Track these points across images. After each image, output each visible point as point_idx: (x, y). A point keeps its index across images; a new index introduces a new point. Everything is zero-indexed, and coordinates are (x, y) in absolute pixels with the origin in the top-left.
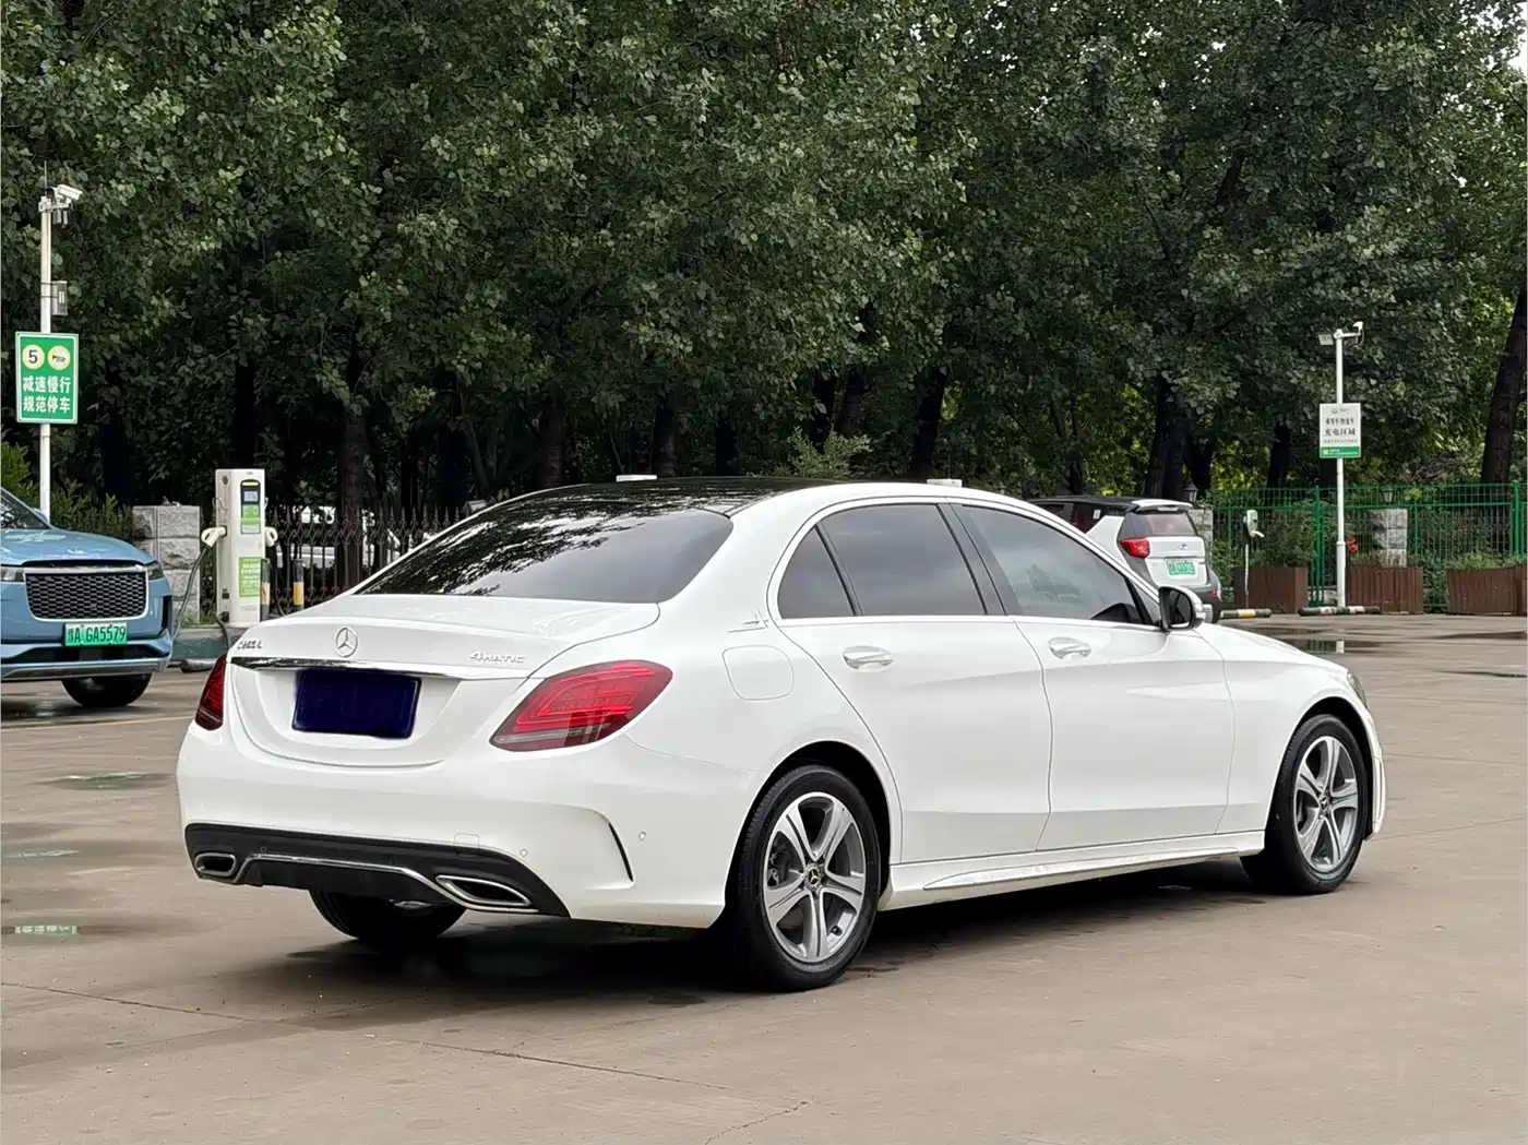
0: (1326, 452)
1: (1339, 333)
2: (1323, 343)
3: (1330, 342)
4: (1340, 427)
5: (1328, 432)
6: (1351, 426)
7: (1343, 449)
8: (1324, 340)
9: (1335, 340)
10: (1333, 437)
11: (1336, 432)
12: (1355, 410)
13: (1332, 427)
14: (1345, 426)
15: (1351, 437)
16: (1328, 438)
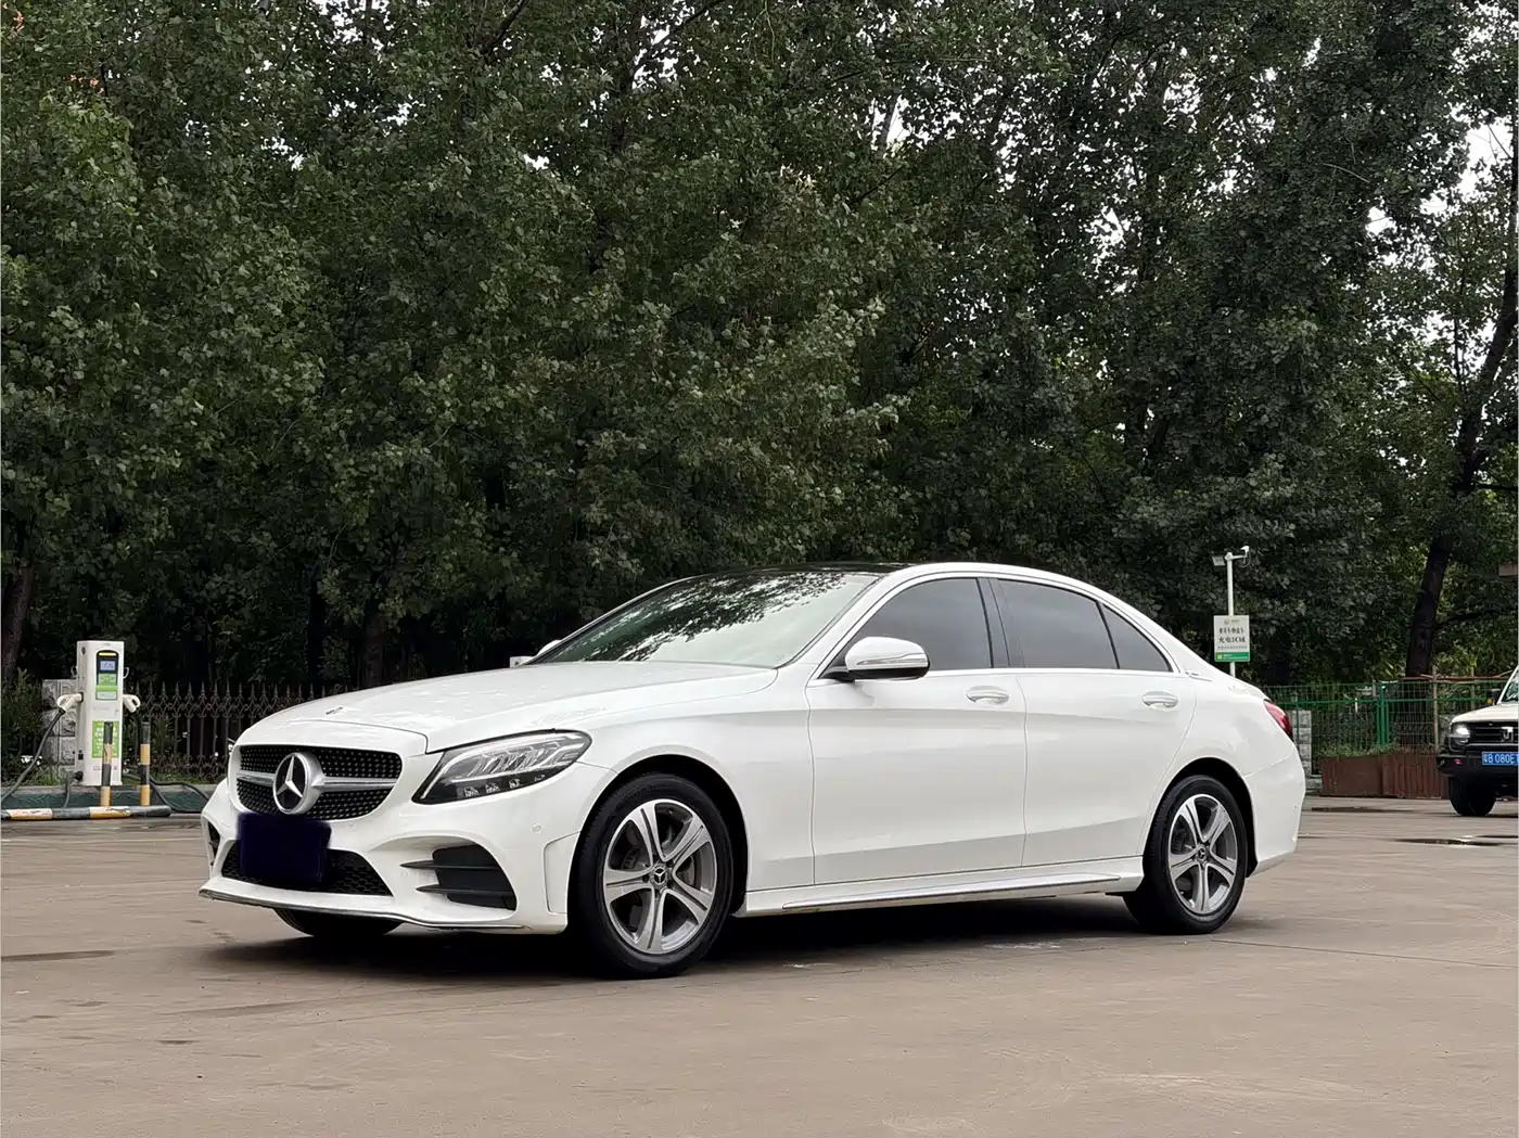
0: (1220, 657)
1: (1230, 556)
2: (1216, 564)
3: (1222, 564)
4: (1232, 635)
5: (1221, 640)
6: (1241, 635)
7: (1234, 654)
8: (1217, 562)
9: (1226, 562)
10: (1227, 644)
11: (1228, 640)
12: (1245, 621)
13: (1224, 636)
14: (1235, 635)
15: (1242, 644)
16: (1222, 644)
